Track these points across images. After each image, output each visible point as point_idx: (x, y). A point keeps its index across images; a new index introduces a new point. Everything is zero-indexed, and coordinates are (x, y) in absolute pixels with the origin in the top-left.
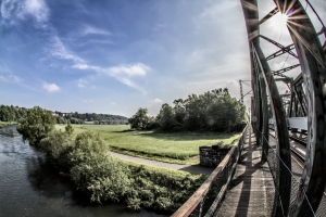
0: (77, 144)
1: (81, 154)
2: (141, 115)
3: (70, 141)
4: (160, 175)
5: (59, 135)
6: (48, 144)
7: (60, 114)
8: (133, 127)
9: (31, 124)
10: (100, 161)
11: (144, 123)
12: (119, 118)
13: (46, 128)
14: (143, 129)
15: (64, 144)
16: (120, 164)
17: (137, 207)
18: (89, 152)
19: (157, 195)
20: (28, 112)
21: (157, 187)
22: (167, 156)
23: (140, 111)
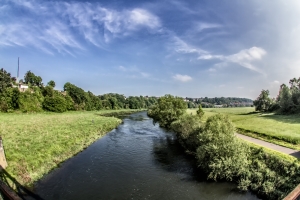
0: (207, 127)
1: (209, 135)
2: (264, 97)
3: (200, 123)
4: (274, 158)
5: (190, 118)
6: (179, 126)
7: (190, 100)
8: (257, 109)
9: (162, 109)
10: (227, 142)
11: (267, 104)
12: (245, 100)
13: (178, 112)
14: (266, 111)
15: (195, 127)
16: (243, 145)
17: (245, 188)
18: (217, 133)
19: (266, 178)
20: (159, 100)
21: (268, 170)
22: (283, 140)
23: (263, 93)
